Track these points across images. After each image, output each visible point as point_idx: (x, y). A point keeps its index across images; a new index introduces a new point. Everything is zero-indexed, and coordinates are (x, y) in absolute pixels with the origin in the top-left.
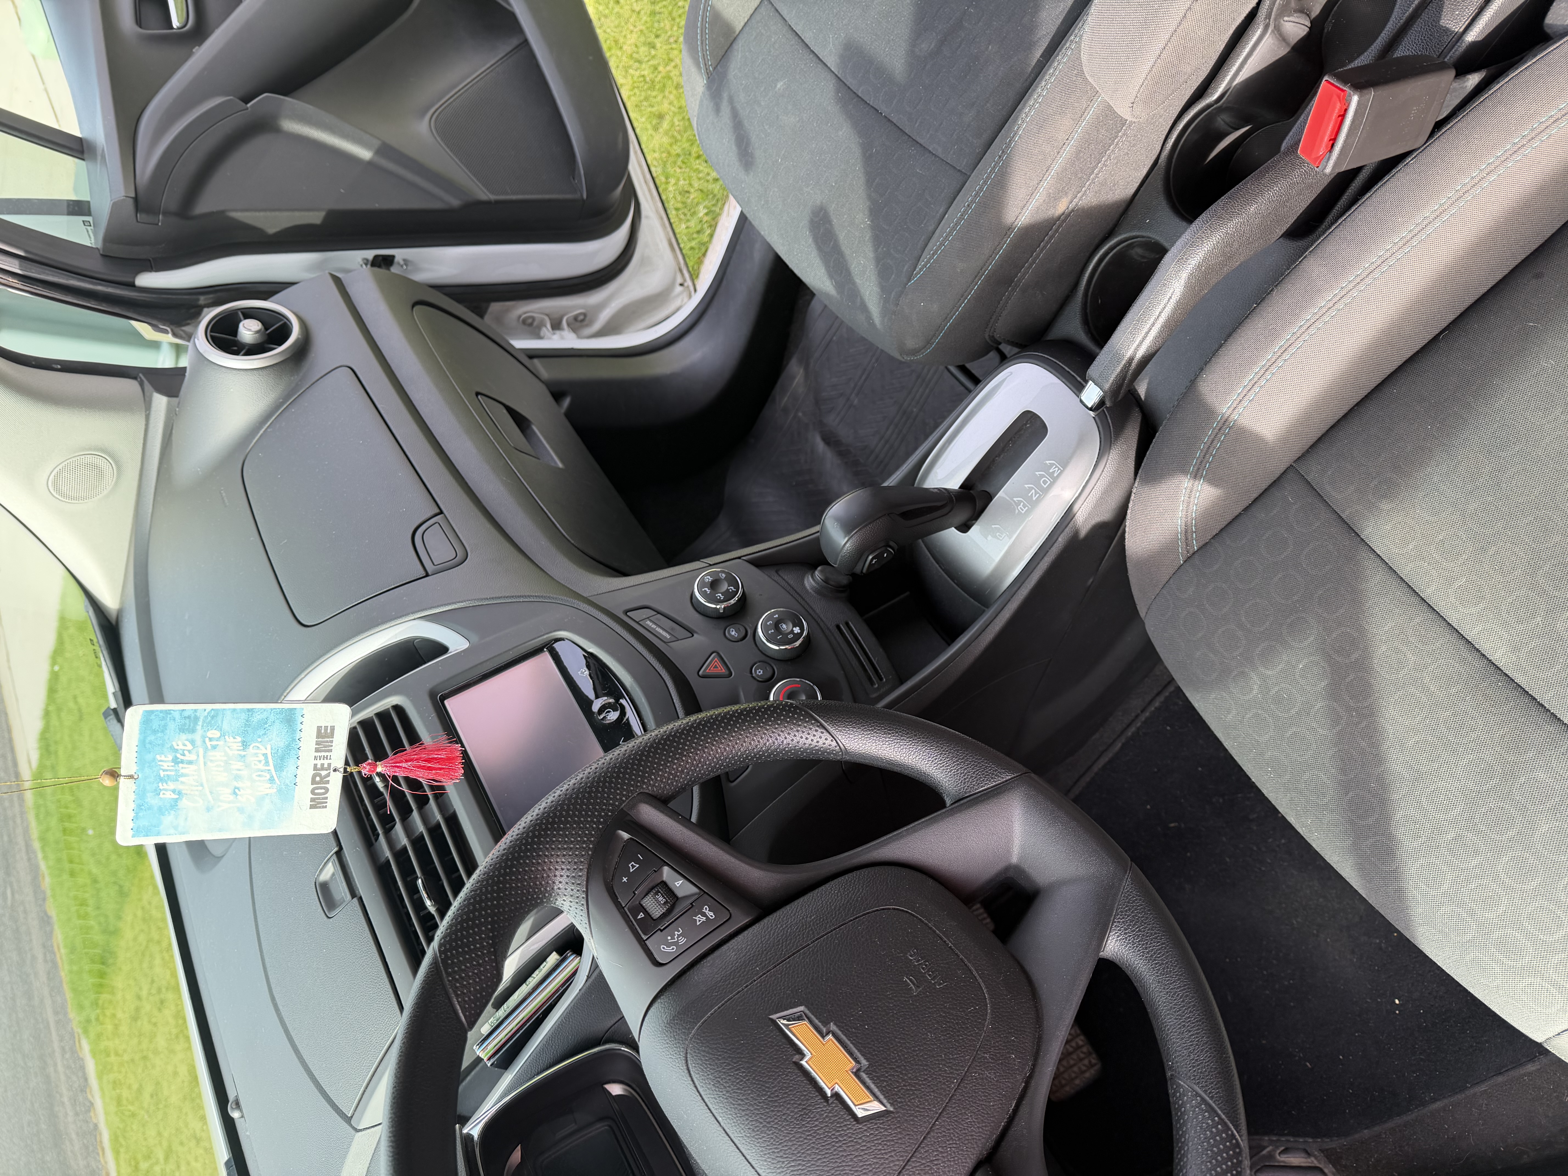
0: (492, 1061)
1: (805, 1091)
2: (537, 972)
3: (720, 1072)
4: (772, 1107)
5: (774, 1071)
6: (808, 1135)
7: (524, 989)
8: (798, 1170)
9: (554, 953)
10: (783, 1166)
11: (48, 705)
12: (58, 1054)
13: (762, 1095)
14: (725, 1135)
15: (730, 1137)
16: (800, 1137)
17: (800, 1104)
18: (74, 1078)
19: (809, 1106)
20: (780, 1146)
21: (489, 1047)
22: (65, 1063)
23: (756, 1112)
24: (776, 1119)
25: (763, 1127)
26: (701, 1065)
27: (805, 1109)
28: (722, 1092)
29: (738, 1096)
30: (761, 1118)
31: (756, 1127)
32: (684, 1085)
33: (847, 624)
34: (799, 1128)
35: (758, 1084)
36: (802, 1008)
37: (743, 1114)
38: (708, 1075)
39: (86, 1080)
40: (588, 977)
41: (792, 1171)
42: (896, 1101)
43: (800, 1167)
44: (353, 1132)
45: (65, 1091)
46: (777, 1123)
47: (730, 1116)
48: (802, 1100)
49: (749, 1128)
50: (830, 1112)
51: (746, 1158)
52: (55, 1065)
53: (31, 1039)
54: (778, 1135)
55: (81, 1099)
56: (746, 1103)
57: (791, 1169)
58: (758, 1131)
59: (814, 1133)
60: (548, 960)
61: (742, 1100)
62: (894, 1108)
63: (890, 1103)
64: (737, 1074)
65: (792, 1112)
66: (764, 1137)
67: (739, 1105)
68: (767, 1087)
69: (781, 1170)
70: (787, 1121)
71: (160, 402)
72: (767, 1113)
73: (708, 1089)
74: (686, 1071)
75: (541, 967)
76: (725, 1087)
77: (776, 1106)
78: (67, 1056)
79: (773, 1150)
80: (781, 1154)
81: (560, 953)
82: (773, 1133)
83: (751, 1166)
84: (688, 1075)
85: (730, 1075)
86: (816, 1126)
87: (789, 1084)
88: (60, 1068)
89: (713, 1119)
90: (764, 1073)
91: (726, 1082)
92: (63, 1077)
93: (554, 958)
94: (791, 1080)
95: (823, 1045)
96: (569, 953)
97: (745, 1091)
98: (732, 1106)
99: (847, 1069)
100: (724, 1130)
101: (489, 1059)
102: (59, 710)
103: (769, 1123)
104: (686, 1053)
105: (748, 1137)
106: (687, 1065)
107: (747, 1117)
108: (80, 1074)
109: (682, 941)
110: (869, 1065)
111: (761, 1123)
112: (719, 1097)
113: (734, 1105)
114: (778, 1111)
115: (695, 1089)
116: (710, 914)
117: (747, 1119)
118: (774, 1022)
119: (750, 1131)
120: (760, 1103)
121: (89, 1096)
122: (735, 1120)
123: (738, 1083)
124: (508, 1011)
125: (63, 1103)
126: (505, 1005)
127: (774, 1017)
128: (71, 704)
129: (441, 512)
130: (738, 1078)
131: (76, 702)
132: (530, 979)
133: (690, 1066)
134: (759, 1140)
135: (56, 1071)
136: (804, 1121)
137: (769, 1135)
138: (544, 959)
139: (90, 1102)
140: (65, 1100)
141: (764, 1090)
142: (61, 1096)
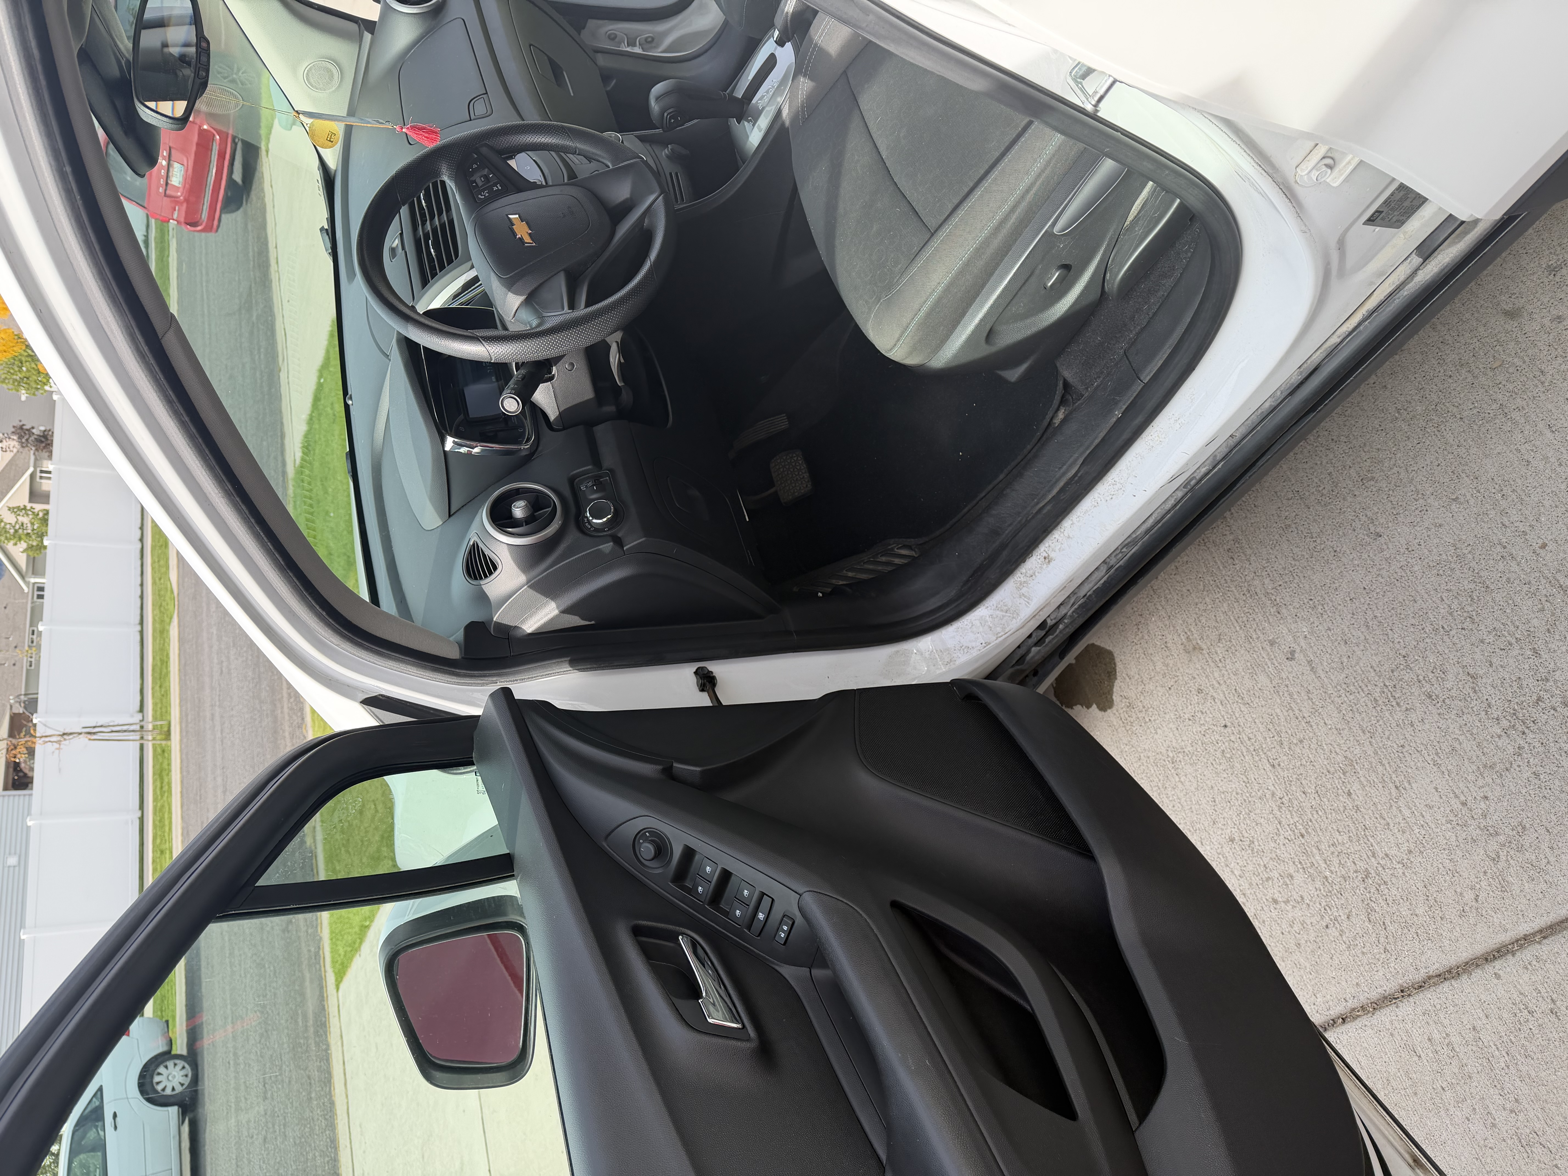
11: (313, 412)
12: (285, 699)
18: (295, 718)
22: (290, 705)
33: (677, 174)
39: (303, 719)
45: (287, 728)
52: (282, 708)
53: (268, 688)
55: (298, 734)
71: (367, 36)
78: (292, 700)
88: (286, 710)
92: (287, 717)
102: (320, 415)
108: (299, 714)
109: (487, 195)
116: (500, 188)
121: (304, 731)
125: (285, 737)
128: (329, 409)
129: (487, 93)
131: (332, 408)
135: (282, 712)
139: (304, 736)
140: (287, 734)
142: (284, 731)
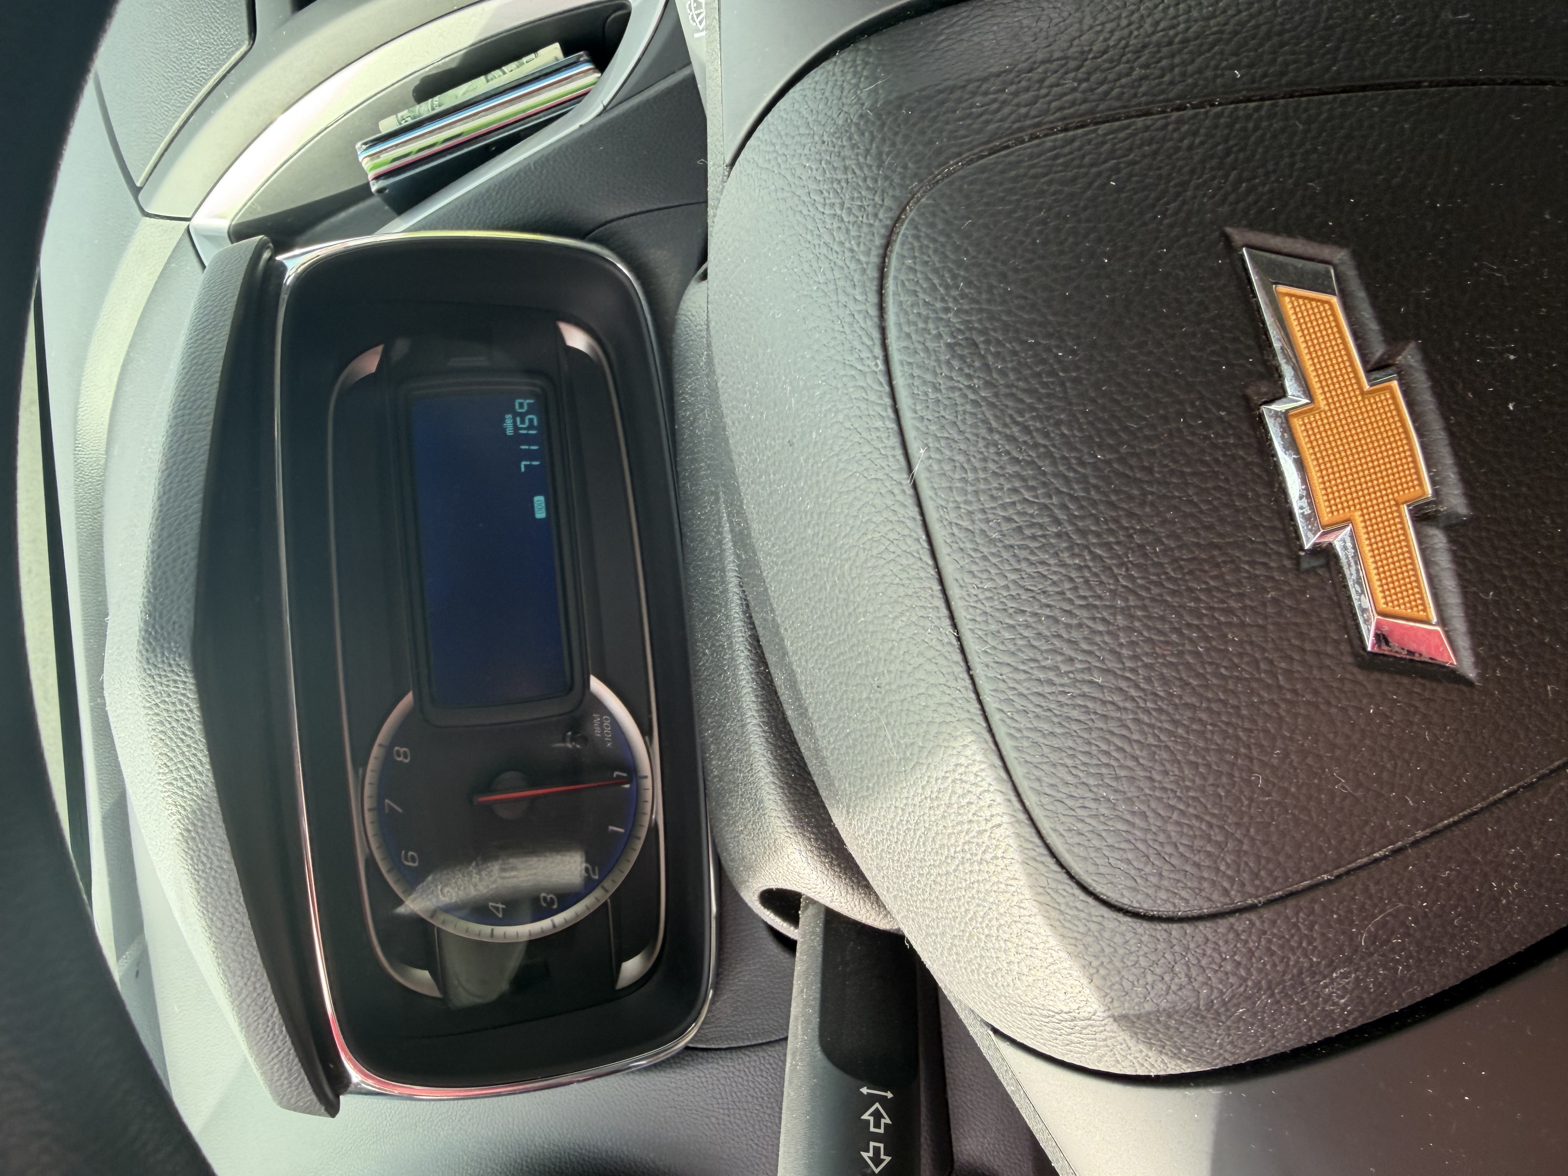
0: (382, 183)
1: (1243, 496)
2: (513, 65)
3: (992, 318)
4: (1116, 492)
5: (1170, 394)
6: (1189, 625)
7: (479, 86)
8: (1104, 703)
9: (557, 45)
10: (1064, 668)
13: (1100, 446)
14: (910, 502)
15: (922, 514)
16: (1163, 619)
17: (1209, 528)
19: (1236, 545)
20: (1084, 613)
21: (385, 157)
23: (1057, 483)
24: (1111, 532)
25: (1058, 535)
26: (936, 271)
27: (1217, 547)
28: (969, 377)
29: (1021, 413)
30: (1064, 507)
31: (1032, 525)
32: (841, 312)
34: (1173, 593)
35: (1104, 408)
36: (1340, 255)
37: (1010, 469)
38: (947, 310)
40: (605, 109)
41: (1084, 695)
42: (1497, 657)
43: (1117, 698)
44: (138, 213)
46: (1108, 546)
47: (961, 458)
48: (1222, 520)
49: (1009, 520)
50: (1291, 594)
51: (944, 591)
54: (1093, 581)
56: (1036, 446)
57: (1086, 689)
58: (1034, 538)
59: (1212, 628)
60: (541, 52)
61: (1026, 429)
62: (1481, 675)
63: (1476, 655)
64: (1048, 349)
65: (1172, 535)
66: (1043, 563)
67: (1011, 439)
68: (1126, 429)
69: (1051, 675)
70: (1145, 555)
72: (1094, 503)
73: (927, 350)
74: (873, 273)
75: (525, 60)
76: (987, 367)
77: (1131, 498)
79: (1057, 613)
80: (1075, 635)
81: (567, 52)
82: (1079, 568)
83: (952, 617)
84: (873, 286)
85: (1023, 342)
86: (1229, 611)
87: (1202, 451)
89: (895, 441)
90: (1136, 385)
91: (997, 355)
93: (552, 53)
94: (1215, 446)
95: (1363, 393)
96: (582, 55)
97: (1050, 408)
98: (983, 432)
99: (1402, 496)
100: (915, 486)
101: (377, 178)
103: (1083, 533)
104: (898, 220)
105: (992, 541)
106: (884, 256)
107: (1017, 484)
110: (1471, 519)
111: (1057, 522)
112: (952, 389)
113: (991, 430)
114: (1130, 515)
115: (876, 335)
117: (1015, 490)
118: (1230, 248)
119: (1005, 527)
120: (1082, 464)
122: (971, 476)
123: (1038, 375)
124: (438, 110)
126: (436, 99)
127: (1237, 235)
130: (1044, 362)
132: (497, 73)
133: (894, 262)
134: (1024, 565)
136: (1197, 579)
137: (1064, 565)
138: (534, 48)
141: (1113, 433)
